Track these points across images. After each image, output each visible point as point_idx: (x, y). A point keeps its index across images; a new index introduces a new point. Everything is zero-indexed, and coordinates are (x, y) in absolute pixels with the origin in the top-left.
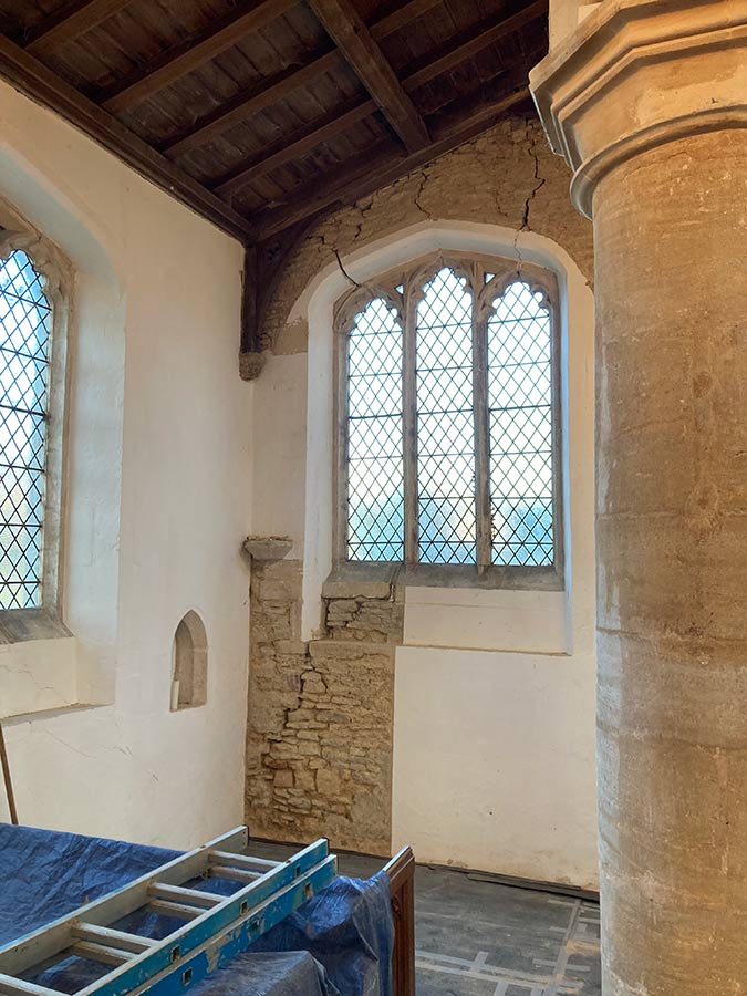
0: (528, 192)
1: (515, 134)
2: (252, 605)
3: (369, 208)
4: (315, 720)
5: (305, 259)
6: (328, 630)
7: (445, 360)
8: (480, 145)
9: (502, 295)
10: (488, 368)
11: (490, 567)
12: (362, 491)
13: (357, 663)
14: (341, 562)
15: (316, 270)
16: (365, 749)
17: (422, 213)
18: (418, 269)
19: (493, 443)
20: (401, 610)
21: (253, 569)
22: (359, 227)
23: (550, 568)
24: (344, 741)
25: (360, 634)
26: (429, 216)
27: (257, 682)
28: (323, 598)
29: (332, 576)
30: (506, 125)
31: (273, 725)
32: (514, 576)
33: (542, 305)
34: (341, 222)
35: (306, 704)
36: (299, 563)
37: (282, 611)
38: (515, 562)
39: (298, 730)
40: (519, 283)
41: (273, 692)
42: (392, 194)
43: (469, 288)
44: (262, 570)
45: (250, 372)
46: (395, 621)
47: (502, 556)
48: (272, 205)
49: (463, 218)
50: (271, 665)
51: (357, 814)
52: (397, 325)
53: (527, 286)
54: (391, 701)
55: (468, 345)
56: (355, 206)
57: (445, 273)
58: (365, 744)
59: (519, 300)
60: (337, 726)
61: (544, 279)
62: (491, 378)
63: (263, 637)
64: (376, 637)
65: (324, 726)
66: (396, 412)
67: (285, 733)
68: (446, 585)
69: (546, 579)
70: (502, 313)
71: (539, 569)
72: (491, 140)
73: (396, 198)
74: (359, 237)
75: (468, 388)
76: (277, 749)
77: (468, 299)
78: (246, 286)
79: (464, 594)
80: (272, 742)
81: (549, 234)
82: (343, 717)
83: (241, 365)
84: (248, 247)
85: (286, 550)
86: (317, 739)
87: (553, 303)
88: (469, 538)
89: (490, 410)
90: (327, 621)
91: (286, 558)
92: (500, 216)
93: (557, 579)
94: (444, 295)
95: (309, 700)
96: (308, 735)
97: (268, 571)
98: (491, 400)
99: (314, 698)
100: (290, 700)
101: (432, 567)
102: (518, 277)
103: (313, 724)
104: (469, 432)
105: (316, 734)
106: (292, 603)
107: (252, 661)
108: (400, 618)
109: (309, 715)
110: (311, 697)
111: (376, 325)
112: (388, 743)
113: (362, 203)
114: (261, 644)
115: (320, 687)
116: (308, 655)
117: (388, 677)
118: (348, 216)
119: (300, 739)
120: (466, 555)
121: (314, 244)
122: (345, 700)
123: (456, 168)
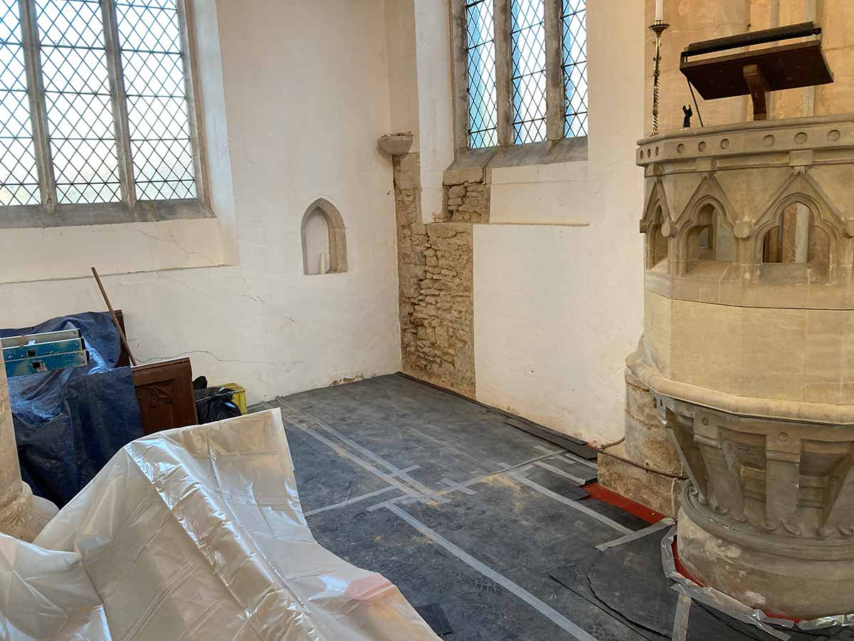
2: (396, 194)
4: (433, 288)
6: (448, 213)
13: (452, 241)
14: (461, 152)
16: (460, 312)
20: (489, 191)
21: (394, 164)
24: (448, 305)
25: (467, 216)
27: (402, 257)
28: (444, 185)
29: (454, 165)
31: (413, 291)
35: (428, 275)
36: (417, 155)
37: (411, 198)
39: (426, 296)
41: (411, 265)
44: (399, 164)
46: (485, 202)
50: (409, 243)
51: (458, 364)
54: (472, 272)
58: (459, 308)
60: (444, 293)
63: (404, 222)
64: (475, 217)
65: (438, 292)
67: (420, 298)
76: (417, 310)
80: (413, 304)
82: (447, 285)
85: (408, 144)
86: (435, 303)
90: (447, 205)
91: (410, 151)
95: (429, 272)
96: (431, 300)
97: (403, 164)
99: (432, 270)
100: (420, 272)
103: (433, 291)
105: (434, 299)
106: (416, 191)
107: (399, 240)
108: (488, 199)
109: (430, 284)
112: (471, 307)
114: (403, 227)
115: (435, 261)
116: (427, 235)
117: (469, 250)
119: (428, 303)
122: (448, 272)
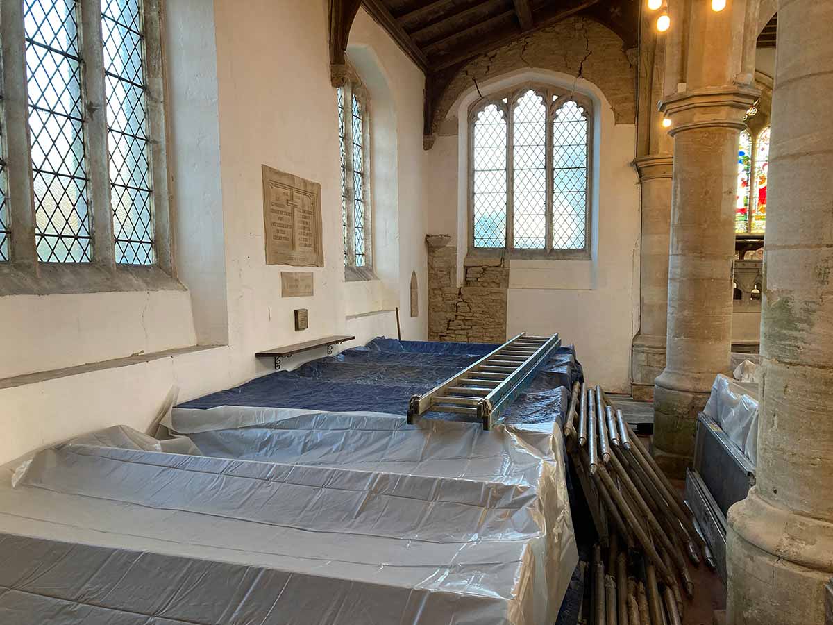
0: (582, 57)
1: (577, 25)
2: (429, 270)
3: (494, 57)
4: (465, 325)
5: (456, 83)
6: (467, 282)
7: (530, 141)
8: (557, 29)
9: (561, 107)
10: (553, 146)
11: (553, 250)
12: (482, 210)
13: (486, 297)
14: (472, 249)
15: (464, 89)
16: (492, 337)
17: (524, 63)
18: (517, 90)
19: (555, 186)
20: (508, 271)
21: (429, 252)
22: (488, 67)
23: (583, 250)
24: (481, 334)
25: (485, 284)
26: (528, 65)
27: (432, 308)
28: (465, 266)
29: (468, 256)
30: (572, 19)
31: (443, 328)
32: (566, 254)
33: (582, 115)
34: (477, 63)
35: (459, 318)
36: (455, 249)
37: (445, 273)
38: (565, 247)
39: (455, 330)
40: (571, 102)
41: (442, 313)
42: (508, 51)
43: (544, 102)
44: (433, 252)
45: (428, 146)
46: (504, 277)
47: (558, 244)
48: (442, 53)
49: (548, 68)
50: (441, 299)
52: (503, 120)
53: (576, 104)
54: (505, 315)
55: (542, 133)
56: (486, 56)
57: (530, 93)
58: (492, 335)
59: (570, 111)
60: (476, 327)
61: (585, 102)
62: (555, 152)
63: (435, 285)
64: (493, 285)
65: (469, 327)
66: (502, 168)
67: (448, 332)
68: (531, 259)
69: (582, 255)
70: (561, 117)
71: (577, 250)
72: (564, 26)
73: (511, 53)
74: (488, 74)
75: (542, 157)
76: (444, 340)
77: (543, 108)
78: (426, 98)
79: (540, 263)
80: (441, 336)
81: (593, 81)
82: (480, 323)
83: (424, 142)
84: (427, 75)
85: (448, 241)
86: (466, 334)
87: (589, 115)
88: (541, 235)
89: (554, 169)
90: (466, 277)
91: (448, 246)
92: (567, 69)
93: (587, 255)
94: (530, 105)
95: (461, 315)
96: (461, 332)
97: (438, 253)
98: (555, 163)
99: (464, 314)
100: (451, 316)
101: (521, 250)
102: (571, 99)
103: (463, 327)
104: (542, 180)
105: (465, 331)
106: (451, 269)
107: (430, 298)
108: (507, 275)
109: (462, 323)
110: (462, 314)
111: (491, 119)
112: (504, 334)
113: (490, 54)
114: (434, 289)
115: (468, 309)
116: (460, 294)
117: (504, 303)
118: (483, 61)
119: (456, 335)
120: (540, 243)
121: (462, 75)
122: (481, 315)
123: (543, 40)
